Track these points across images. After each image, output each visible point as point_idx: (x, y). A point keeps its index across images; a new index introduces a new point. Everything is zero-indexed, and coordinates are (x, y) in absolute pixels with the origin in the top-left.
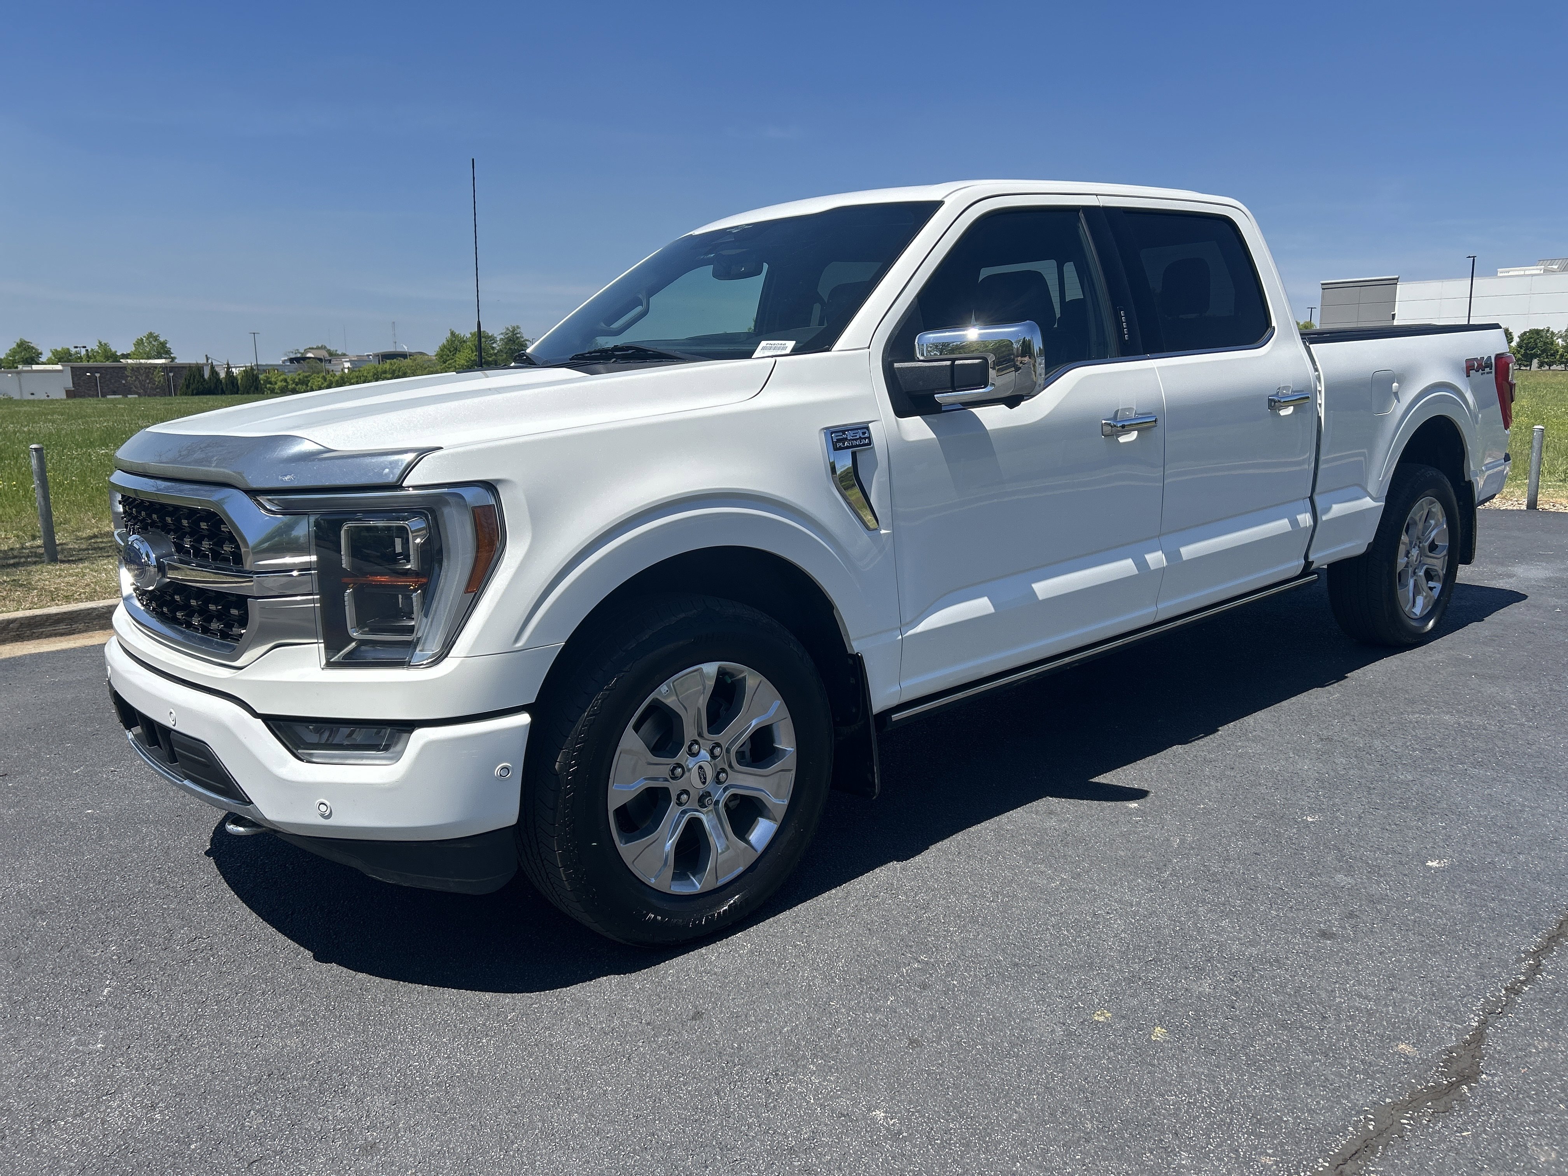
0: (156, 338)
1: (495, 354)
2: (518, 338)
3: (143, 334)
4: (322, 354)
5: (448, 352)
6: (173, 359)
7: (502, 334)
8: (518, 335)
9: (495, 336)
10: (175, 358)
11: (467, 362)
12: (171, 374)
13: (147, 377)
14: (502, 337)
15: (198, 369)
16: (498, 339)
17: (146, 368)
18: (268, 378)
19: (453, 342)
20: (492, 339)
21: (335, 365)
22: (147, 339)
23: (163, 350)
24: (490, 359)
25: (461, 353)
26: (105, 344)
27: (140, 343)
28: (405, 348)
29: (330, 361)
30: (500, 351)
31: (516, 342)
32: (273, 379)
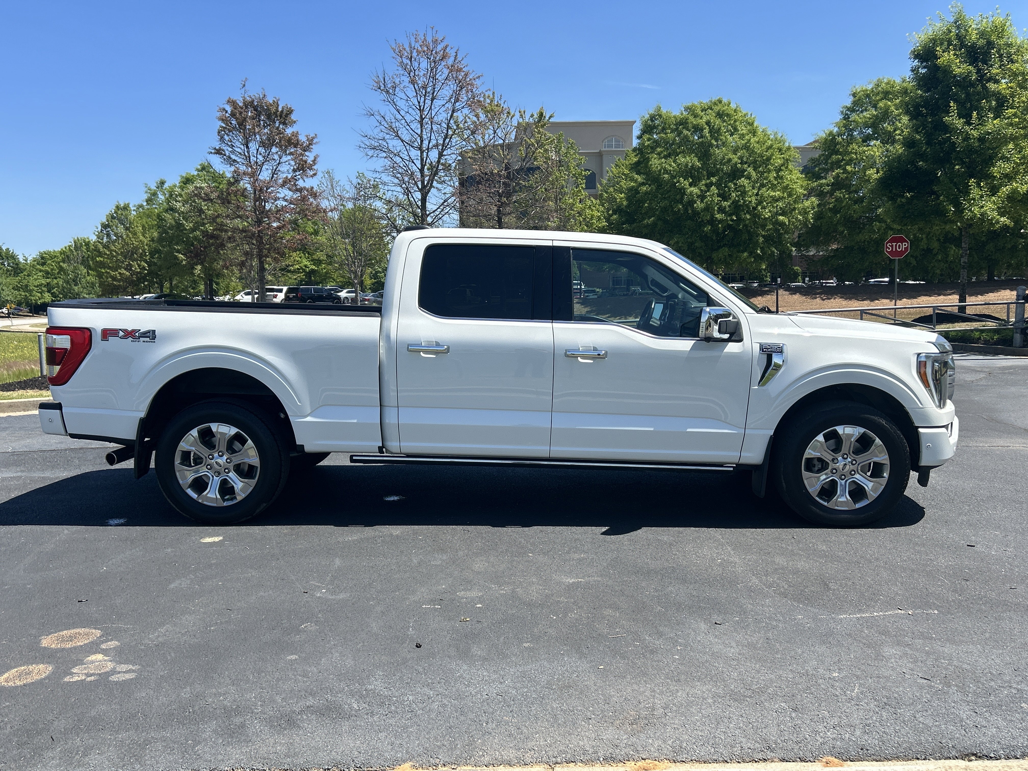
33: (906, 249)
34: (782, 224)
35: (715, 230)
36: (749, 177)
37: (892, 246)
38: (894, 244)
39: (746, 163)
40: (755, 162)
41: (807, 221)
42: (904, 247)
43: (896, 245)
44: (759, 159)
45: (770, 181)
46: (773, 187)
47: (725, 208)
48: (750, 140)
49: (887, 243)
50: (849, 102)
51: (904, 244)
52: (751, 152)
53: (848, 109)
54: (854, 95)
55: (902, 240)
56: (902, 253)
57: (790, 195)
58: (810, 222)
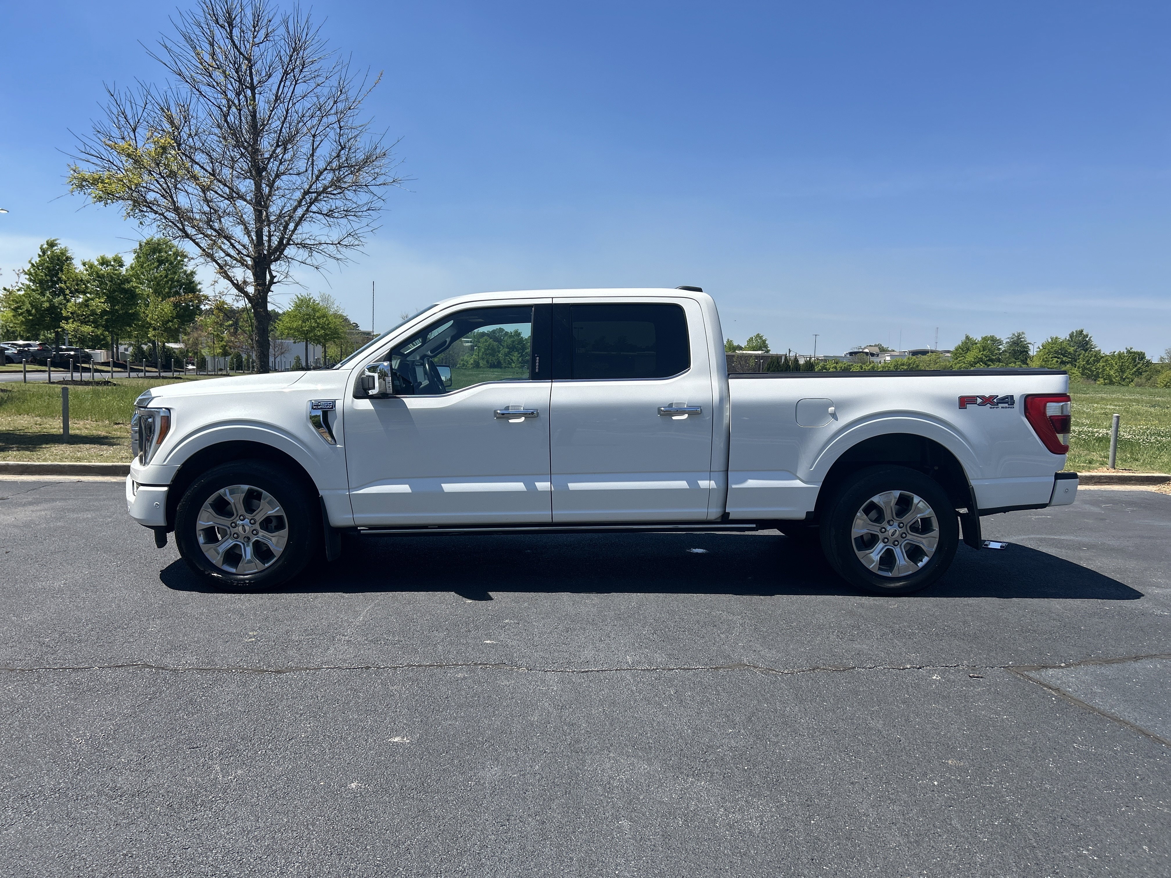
0: (761, 338)
1: (1000, 354)
2: (1021, 341)
3: (753, 335)
4: (875, 350)
5: (961, 351)
6: (768, 351)
7: (1008, 338)
8: (1022, 339)
9: (1002, 340)
10: (770, 350)
11: (975, 359)
12: (762, 361)
13: (746, 362)
14: (1008, 340)
15: (778, 358)
16: (1004, 342)
17: (745, 357)
18: (825, 365)
19: (966, 343)
20: (1000, 342)
21: (881, 357)
22: (755, 338)
23: (763, 345)
24: (994, 358)
25: (971, 352)
26: (731, 341)
27: (751, 340)
28: (928, 348)
29: (878, 355)
30: (1005, 351)
31: (1020, 344)
32: (828, 366)
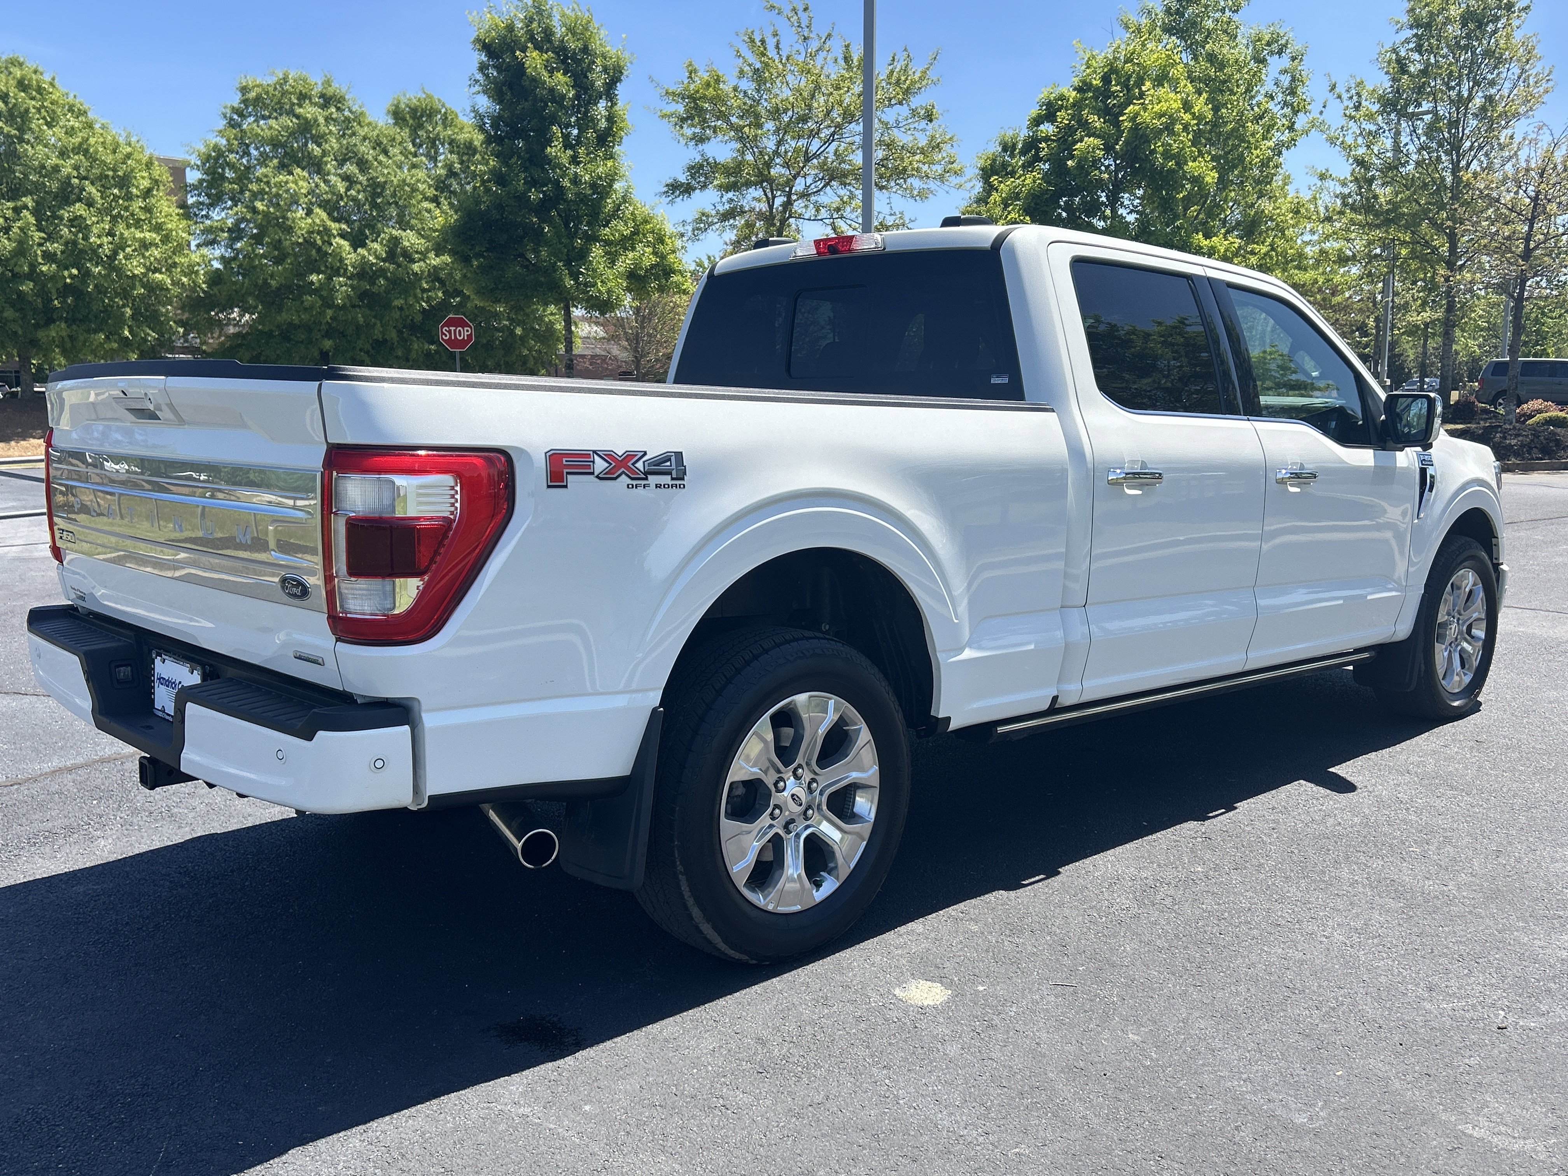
33: (470, 336)
34: (161, 287)
35: (43, 293)
36: (90, 204)
37: (450, 332)
38: (453, 329)
39: (86, 178)
40: (103, 177)
41: (195, 285)
42: (466, 333)
43: (455, 331)
44: (111, 173)
45: (132, 215)
46: (138, 224)
47: (55, 254)
48: (88, 139)
49: (442, 327)
50: (235, 100)
51: (466, 329)
52: (93, 159)
53: (235, 110)
54: (244, 90)
55: (463, 324)
56: (463, 343)
57: (166, 239)
58: (202, 289)
